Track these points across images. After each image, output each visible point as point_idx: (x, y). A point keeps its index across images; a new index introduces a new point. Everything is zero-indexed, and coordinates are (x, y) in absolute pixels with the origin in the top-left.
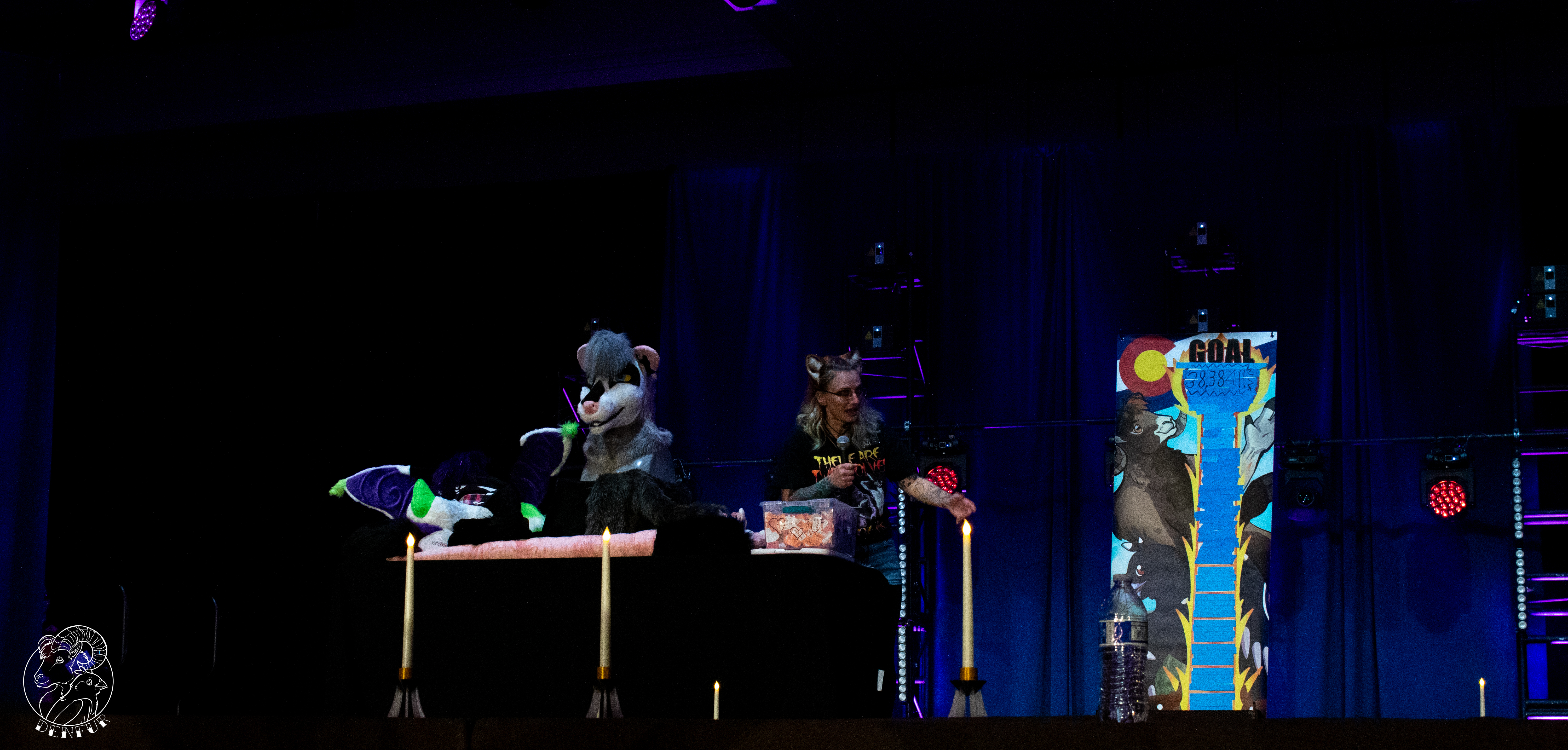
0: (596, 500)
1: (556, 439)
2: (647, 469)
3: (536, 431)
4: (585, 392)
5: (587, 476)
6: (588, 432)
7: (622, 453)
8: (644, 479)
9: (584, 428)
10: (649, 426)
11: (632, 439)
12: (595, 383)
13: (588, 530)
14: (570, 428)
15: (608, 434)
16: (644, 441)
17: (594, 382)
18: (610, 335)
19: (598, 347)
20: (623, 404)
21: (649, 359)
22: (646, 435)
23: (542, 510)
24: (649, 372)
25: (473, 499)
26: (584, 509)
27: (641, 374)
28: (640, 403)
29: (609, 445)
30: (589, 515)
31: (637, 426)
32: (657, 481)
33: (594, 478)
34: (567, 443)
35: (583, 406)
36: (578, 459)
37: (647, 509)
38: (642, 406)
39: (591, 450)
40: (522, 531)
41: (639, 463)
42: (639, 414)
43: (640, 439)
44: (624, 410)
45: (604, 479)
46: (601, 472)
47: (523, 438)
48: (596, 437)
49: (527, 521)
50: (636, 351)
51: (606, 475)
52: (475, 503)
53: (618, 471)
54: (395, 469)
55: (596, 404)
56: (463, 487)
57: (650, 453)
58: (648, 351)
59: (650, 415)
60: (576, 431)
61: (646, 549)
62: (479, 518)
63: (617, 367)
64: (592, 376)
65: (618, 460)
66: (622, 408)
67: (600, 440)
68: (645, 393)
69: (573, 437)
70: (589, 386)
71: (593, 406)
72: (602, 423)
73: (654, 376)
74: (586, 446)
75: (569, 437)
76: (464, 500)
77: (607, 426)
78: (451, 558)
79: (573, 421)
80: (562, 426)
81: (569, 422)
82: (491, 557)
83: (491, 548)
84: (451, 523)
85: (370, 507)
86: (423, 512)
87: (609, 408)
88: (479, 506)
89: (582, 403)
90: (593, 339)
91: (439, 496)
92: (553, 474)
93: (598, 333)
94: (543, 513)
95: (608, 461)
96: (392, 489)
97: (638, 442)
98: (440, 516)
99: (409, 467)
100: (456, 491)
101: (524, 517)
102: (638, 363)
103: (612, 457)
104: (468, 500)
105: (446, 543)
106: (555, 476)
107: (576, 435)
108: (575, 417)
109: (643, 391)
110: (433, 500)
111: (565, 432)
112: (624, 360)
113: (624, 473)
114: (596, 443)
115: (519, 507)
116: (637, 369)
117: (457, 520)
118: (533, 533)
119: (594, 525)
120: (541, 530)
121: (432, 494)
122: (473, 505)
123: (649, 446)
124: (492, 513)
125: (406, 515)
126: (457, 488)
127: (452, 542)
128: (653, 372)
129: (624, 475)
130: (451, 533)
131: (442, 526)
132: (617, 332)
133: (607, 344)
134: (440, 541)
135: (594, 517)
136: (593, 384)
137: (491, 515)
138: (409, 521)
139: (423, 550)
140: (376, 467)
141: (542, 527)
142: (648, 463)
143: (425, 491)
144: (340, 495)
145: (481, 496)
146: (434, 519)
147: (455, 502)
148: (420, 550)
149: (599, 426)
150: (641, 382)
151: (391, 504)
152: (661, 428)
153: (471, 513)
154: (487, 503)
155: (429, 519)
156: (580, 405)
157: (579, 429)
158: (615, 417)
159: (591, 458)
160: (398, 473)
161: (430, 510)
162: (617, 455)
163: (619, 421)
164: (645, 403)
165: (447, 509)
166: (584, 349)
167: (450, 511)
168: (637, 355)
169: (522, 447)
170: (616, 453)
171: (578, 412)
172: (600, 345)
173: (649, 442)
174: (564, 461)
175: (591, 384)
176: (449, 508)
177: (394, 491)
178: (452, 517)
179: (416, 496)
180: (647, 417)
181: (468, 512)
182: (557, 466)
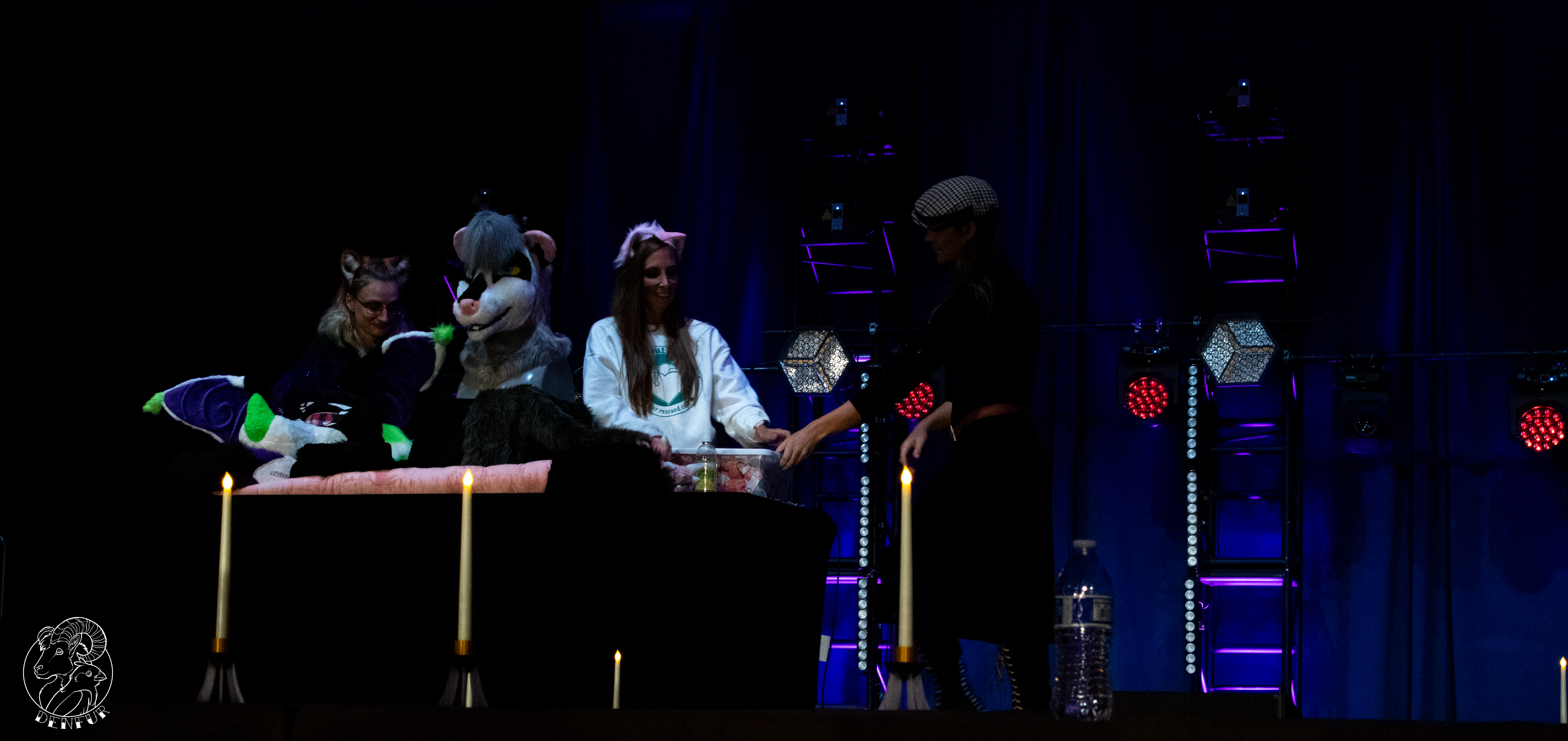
0: (475, 422)
2: (538, 384)
3: (401, 335)
4: (462, 287)
5: (464, 392)
6: (467, 337)
9: (461, 333)
10: (543, 331)
11: (520, 347)
12: (476, 276)
13: (466, 459)
14: (444, 332)
15: (490, 340)
16: (536, 349)
17: (473, 274)
19: (479, 231)
21: (543, 247)
22: (540, 342)
23: (408, 434)
24: (542, 263)
25: (322, 419)
27: (532, 266)
28: (532, 301)
29: (491, 354)
31: (527, 330)
32: (552, 398)
33: (473, 395)
34: (439, 351)
35: (460, 305)
38: (535, 306)
39: (469, 359)
40: (383, 460)
41: (529, 377)
42: (530, 316)
43: (531, 346)
44: (511, 311)
47: (386, 344)
48: (475, 344)
49: (388, 447)
50: (526, 237)
51: (488, 391)
52: (324, 423)
53: (503, 387)
54: (226, 380)
55: (476, 303)
56: (309, 404)
57: (543, 364)
58: (541, 238)
59: (544, 317)
61: (537, 482)
62: (329, 442)
64: (471, 267)
65: (503, 372)
66: (509, 309)
67: (481, 347)
68: (537, 290)
69: (447, 343)
70: (467, 280)
71: (473, 305)
72: (483, 327)
73: (549, 268)
74: (464, 355)
75: (443, 343)
76: (311, 420)
77: (490, 329)
78: (294, 493)
79: (447, 324)
80: (433, 329)
81: (442, 324)
82: (344, 492)
83: (344, 480)
84: (295, 448)
85: (194, 427)
86: (259, 434)
87: (491, 308)
88: (330, 427)
89: (459, 301)
90: (474, 221)
91: (279, 414)
92: (422, 389)
93: (479, 214)
94: (409, 436)
95: (490, 374)
96: (221, 405)
97: (529, 350)
98: (281, 440)
99: (243, 378)
100: (302, 409)
101: (386, 441)
102: (529, 251)
103: (496, 369)
104: (316, 419)
105: (288, 474)
106: (425, 391)
107: (451, 341)
108: (450, 319)
109: (535, 286)
110: (272, 419)
111: (438, 336)
112: (512, 247)
113: (510, 388)
114: (476, 351)
115: (381, 430)
116: (527, 259)
117: (302, 445)
118: (397, 462)
119: (472, 454)
120: (407, 458)
121: (271, 412)
122: (323, 426)
123: (542, 355)
124: (347, 436)
125: (238, 438)
126: (302, 405)
127: (295, 472)
128: (548, 263)
129: (511, 391)
130: (294, 461)
131: (282, 452)
132: (503, 213)
133: (491, 228)
134: (280, 470)
135: (472, 443)
136: (473, 278)
137: (346, 439)
138: (242, 447)
139: (259, 482)
140: (201, 377)
141: (407, 455)
142: (541, 377)
143: (262, 409)
144: (156, 411)
145: (333, 415)
146: (273, 443)
147: (299, 423)
148: (255, 482)
149: (480, 329)
150: (532, 276)
151: (219, 423)
152: (557, 333)
153: (320, 436)
154: (340, 424)
155: (265, 443)
156: (456, 304)
157: (454, 333)
158: (500, 319)
159: (471, 370)
160: (229, 385)
161: (269, 432)
162: (502, 367)
163: (506, 323)
164: (538, 302)
165: (289, 430)
166: (461, 234)
167: (293, 434)
168: (527, 242)
169: (385, 354)
170: (501, 363)
171: (454, 313)
172: (481, 229)
173: (541, 350)
174: (435, 373)
175: (471, 277)
176: (292, 430)
177: (224, 407)
178: (295, 440)
179: (251, 414)
180: (540, 319)
181: (316, 434)
182: (427, 379)
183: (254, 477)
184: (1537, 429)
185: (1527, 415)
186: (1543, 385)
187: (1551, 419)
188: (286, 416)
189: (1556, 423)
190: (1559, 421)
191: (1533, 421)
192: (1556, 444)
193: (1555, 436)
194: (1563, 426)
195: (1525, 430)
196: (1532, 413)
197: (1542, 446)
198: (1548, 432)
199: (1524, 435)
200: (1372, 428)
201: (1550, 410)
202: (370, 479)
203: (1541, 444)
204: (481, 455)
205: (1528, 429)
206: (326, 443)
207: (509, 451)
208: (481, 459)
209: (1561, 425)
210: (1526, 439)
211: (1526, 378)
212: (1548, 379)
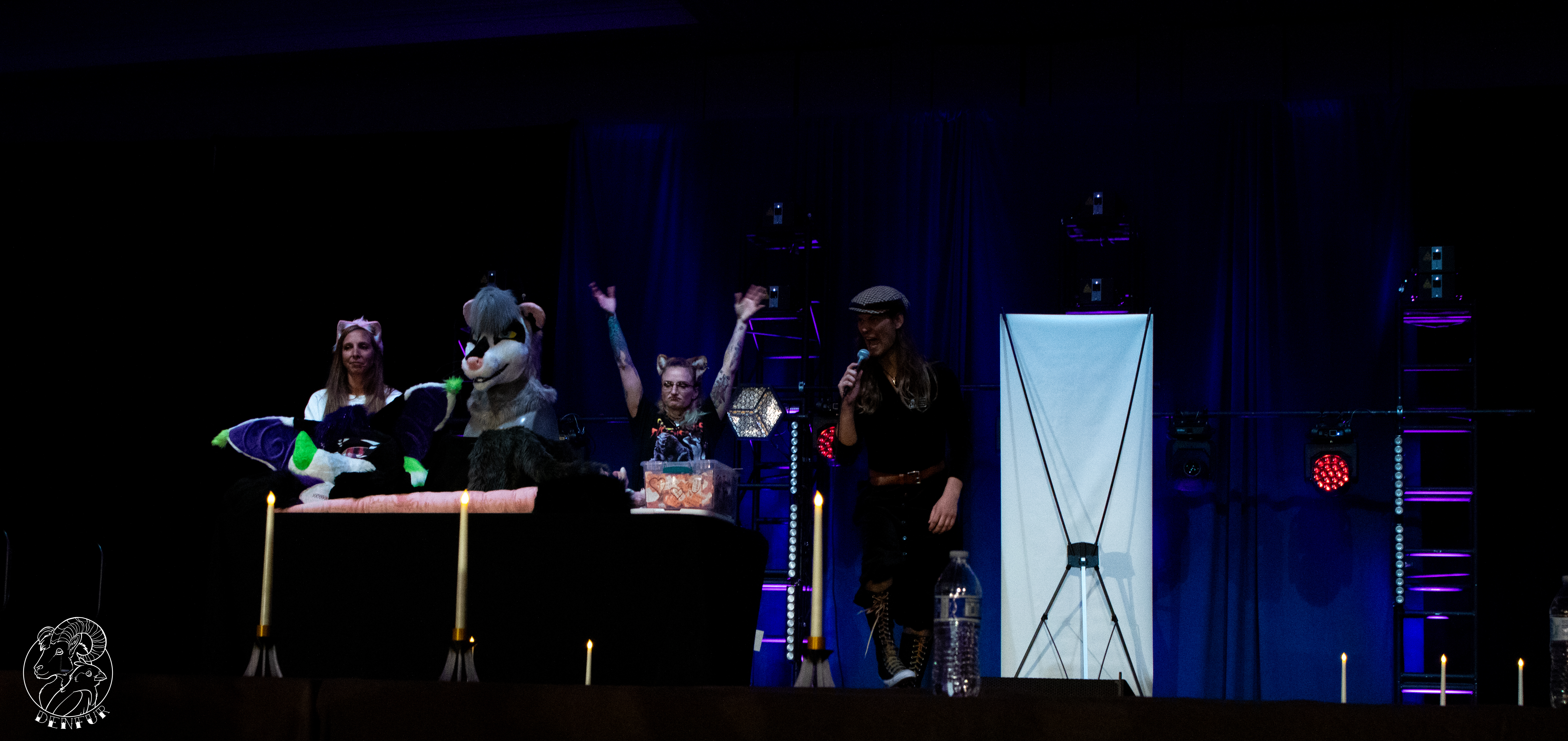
0: (478, 456)
1: (440, 394)
2: (529, 426)
3: (420, 386)
4: (470, 347)
5: (469, 432)
6: (472, 387)
7: (506, 410)
8: (527, 436)
9: (468, 385)
10: (534, 383)
11: (515, 397)
13: (470, 485)
14: (454, 383)
15: (492, 390)
16: (528, 397)
17: (479, 338)
18: (497, 291)
19: (483, 303)
20: (508, 360)
21: (535, 316)
22: (531, 392)
23: (425, 465)
24: (534, 329)
25: (356, 452)
26: (466, 464)
27: (526, 331)
28: (525, 359)
29: (492, 401)
30: (472, 471)
31: (521, 383)
32: (540, 438)
33: (477, 434)
34: (450, 398)
35: (468, 362)
36: (462, 415)
37: (529, 465)
38: (526, 363)
39: (475, 406)
40: (404, 486)
41: (523, 420)
42: (524, 372)
43: (524, 396)
44: (508, 367)
45: (487, 436)
46: (485, 428)
47: (408, 392)
48: (480, 393)
49: (408, 475)
50: (521, 308)
51: (489, 431)
52: (358, 456)
53: (501, 428)
54: (279, 420)
55: (480, 360)
56: (346, 440)
57: (533, 410)
58: (534, 308)
59: (535, 373)
60: (460, 387)
61: (526, 505)
62: (361, 471)
63: (503, 323)
64: (478, 332)
65: (502, 416)
66: (507, 365)
67: (485, 396)
68: (530, 350)
69: (457, 392)
70: (474, 342)
71: (478, 361)
72: (486, 380)
73: (540, 333)
74: (470, 402)
75: (453, 392)
76: (347, 453)
77: (492, 382)
78: (332, 511)
79: (457, 377)
80: (445, 381)
81: (453, 377)
82: (372, 511)
83: (372, 502)
84: (333, 475)
85: (253, 458)
86: (305, 464)
87: (493, 365)
88: (362, 459)
89: (467, 359)
90: (479, 295)
91: (321, 448)
92: (436, 429)
93: (483, 289)
94: (426, 467)
95: (491, 417)
96: (275, 440)
97: (522, 398)
98: (322, 468)
99: (292, 418)
100: (339, 444)
101: (406, 471)
102: (524, 320)
103: (496, 413)
104: (351, 453)
105: (328, 496)
106: (439, 431)
107: (461, 390)
108: (459, 372)
109: (528, 347)
110: (315, 452)
111: (450, 387)
112: (510, 316)
113: (507, 429)
114: (480, 399)
115: (402, 462)
116: (522, 326)
117: (339, 473)
118: (416, 487)
119: (476, 481)
120: (423, 484)
121: (315, 446)
122: (356, 458)
123: (533, 403)
124: (375, 466)
125: (288, 467)
126: (339, 441)
127: (333, 495)
128: (538, 329)
129: (507, 431)
130: (332, 486)
131: (323, 478)
132: (503, 288)
133: (493, 300)
134: (321, 494)
135: (476, 473)
136: (478, 340)
137: (374, 468)
138: (290, 474)
139: (304, 502)
140: (259, 417)
141: (424, 482)
142: (531, 420)
143: (307, 443)
144: (223, 445)
145: (364, 450)
146: (316, 471)
147: (337, 455)
148: (301, 502)
149: (483, 382)
150: (526, 339)
151: (273, 455)
152: (545, 385)
153: (353, 466)
154: (370, 456)
155: (310, 471)
156: (464, 361)
157: (463, 384)
158: (500, 373)
159: (475, 414)
160: (282, 425)
161: (312, 463)
162: (501, 412)
163: (504, 377)
164: (530, 360)
165: (329, 461)
166: (469, 305)
167: (332, 464)
168: (522, 312)
169: (407, 401)
170: (499, 409)
171: (462, 368)
172: (485, 301)
173: (532, 399)
174: (447, 416)
175: (476, 339)
176: (331, 461)
177: (277, 443)
178: (334, 469)
179: (298, 448)
180: (532, 374)
181: (351, 465)
182: (441, 420)
183: (300, 498)
184: (1327, 473)
185: (1319, 462)
186: (1332, 439)
187: (1339, 466)
188: (326, 449)
189: (1342, 468)
190: (1344, 467)
191: (1324, 467)
192: (1341, 485)
193: (1341, 479)
194: (1347, 471)
195: (1317, 474)
196: (1323, 460)
197: (1330, 486)
198: (1335, 476)
199: (1316, 477)
200: (1197, 471)
201: (1337, 458)
202: (393, 501)
203: (1330, 485)
204: (483, 482)
205: (1320, 473)
206: (358, 472)
207: (506, 479)
208: (483, 486)
209: (1346, 470)
210: (1318, 481)
211: (1318, 433)
212: (1335, 433)
